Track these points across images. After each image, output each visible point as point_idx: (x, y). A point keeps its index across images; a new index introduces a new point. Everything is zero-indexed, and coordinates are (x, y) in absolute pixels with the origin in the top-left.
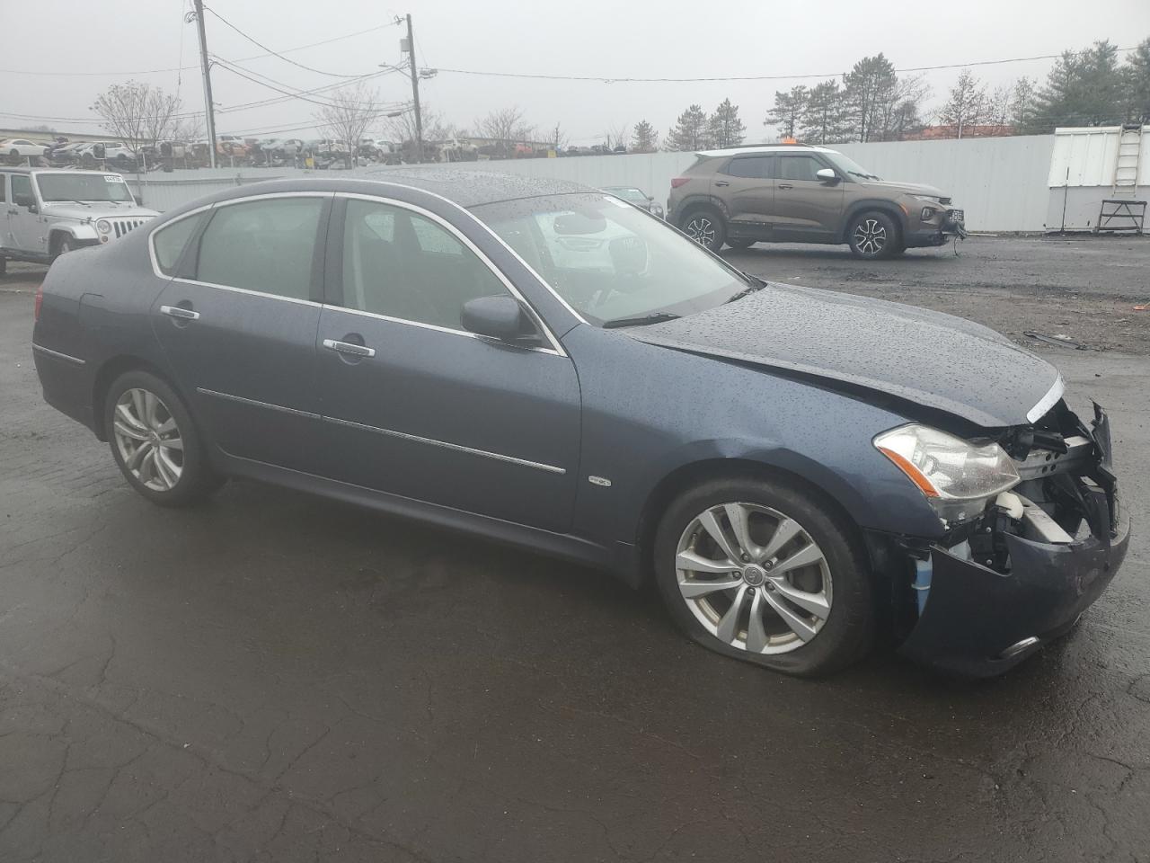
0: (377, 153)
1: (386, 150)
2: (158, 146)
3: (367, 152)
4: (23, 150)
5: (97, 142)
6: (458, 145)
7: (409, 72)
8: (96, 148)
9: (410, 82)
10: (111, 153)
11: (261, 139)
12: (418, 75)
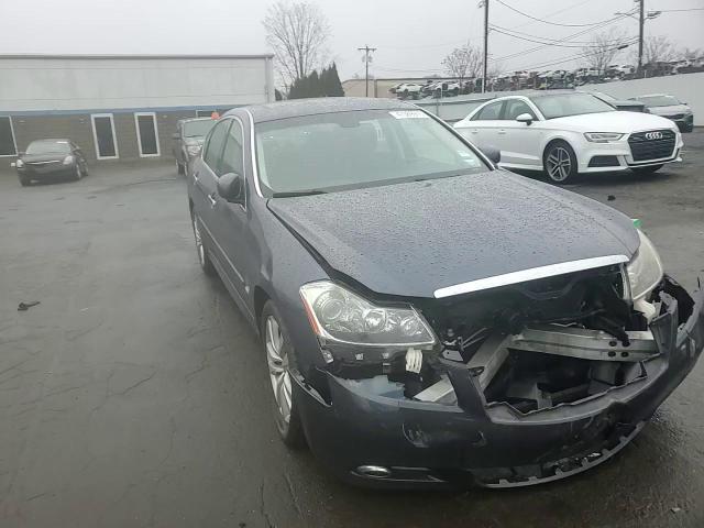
0: (620, 74)
1: (628, 71)
2: (474, 81)
3: (612, 74)
4: (411, 89)
5: (444, 81)
6: (689, 63)
7: (638, 15)
8: (444, 85)
9: (638, 22)
10: (451, 87)
11: (540, 71)
12: (645, 16)
